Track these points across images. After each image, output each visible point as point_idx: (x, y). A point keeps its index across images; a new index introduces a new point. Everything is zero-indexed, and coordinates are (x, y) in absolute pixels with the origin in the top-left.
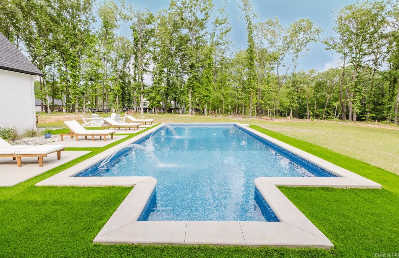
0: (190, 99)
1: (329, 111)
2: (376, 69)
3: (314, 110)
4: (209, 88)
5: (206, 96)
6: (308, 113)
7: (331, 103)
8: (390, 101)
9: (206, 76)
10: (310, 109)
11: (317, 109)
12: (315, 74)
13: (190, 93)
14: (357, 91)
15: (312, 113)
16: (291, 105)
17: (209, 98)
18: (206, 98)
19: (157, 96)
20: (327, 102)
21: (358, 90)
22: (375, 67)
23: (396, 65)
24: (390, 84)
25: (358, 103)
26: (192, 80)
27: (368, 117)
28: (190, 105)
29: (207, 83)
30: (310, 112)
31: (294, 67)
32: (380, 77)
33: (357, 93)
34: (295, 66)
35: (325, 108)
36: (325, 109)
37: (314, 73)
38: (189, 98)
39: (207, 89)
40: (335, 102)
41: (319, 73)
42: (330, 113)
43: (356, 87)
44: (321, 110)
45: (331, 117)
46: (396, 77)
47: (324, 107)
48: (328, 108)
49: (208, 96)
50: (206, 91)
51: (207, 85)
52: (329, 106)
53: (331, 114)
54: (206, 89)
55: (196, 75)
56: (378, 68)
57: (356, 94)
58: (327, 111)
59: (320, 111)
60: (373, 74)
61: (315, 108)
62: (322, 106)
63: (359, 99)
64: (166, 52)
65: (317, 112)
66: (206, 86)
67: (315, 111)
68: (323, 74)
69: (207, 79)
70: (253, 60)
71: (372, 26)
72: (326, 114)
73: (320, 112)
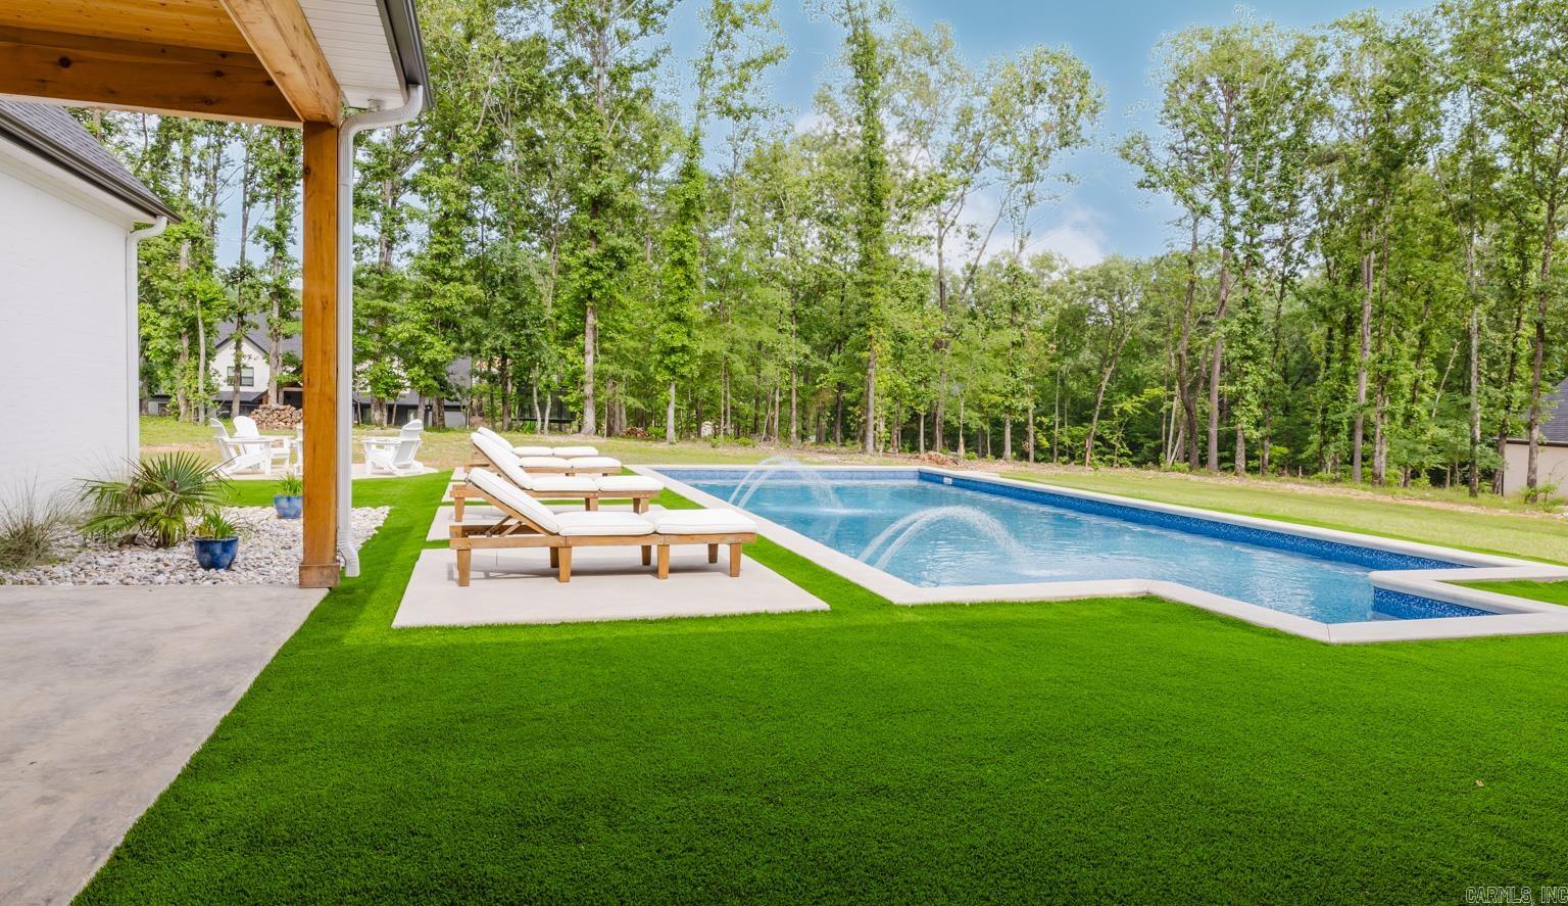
0: (590, 358)
1: (1107, 436)
2: (1288, 278)
3: (1053, 427)
4: (690, 314)
5: (673, 350)
6: (1032, 440)
7: (1115, 402)
8: (1337, 399)
9: (676, 256)
10: (1040, 425)
11: (1062, 424)
12: (1055, 276)
13: (589, 331)
14: (1246, 358)
15: (1045, 443)
16: (1007, 404)
17: (687, 358)
18: (673, 358)
19: (429, 338)
20: (1101, 398)
21: (1250, 353)
22: (1284, 268)
23: (1349, 268)
24: (1330, 337)
25: (1250, 404)
26: (601, 269)
27: (1267, 457)
28: (588, 390)
29: (681, 289)
30: (1040, 436)
31: (1017, 244)
32: (1301, 306)
33: (1246, 365)
34: (1021, 242)
35: (1095, 419)
36: (1094, 427)
37: (1052, 269)
38: (582, 352)
39: (678, 319)
40: (1129, 396)
41: (1070, 272)
42: (1112, 442)
43: (1244, 342)
44: (1078, 431)
45: (1116, 458)
46: (1353, 313)
47: (1089, 419)
48: (1103, 422)
49: (684, 349)
50: (673, 325)
51: (681, 300)
52: (1106, 414)
53: (1113, 447)
54: (670, 314)
55: (623, 248)
56: (1293, 273)
57: (1244, 369)
58: (1099, 433)
59: (1075, 433)
60: (1278, 295)
61: (1057, 420)
62: (1080, 413)
63: (1254, 386)
64: (480, 125)
65: (1064, 439)
66: (672, 304)
67: (1056, 432)
68: (1088, 279)
69: (679, 272)
70: (880, 201)
71: (1291, 119)
72: (1097, 447)
73: (1076, 436)
